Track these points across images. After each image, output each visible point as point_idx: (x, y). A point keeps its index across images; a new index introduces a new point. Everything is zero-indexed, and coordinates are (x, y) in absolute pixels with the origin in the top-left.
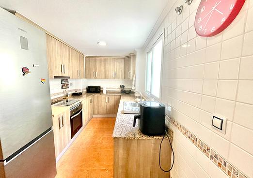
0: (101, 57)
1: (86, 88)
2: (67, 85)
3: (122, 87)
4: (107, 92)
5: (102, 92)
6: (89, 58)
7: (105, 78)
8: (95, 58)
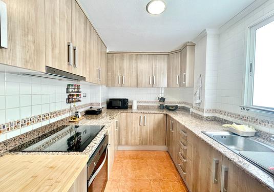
0: (131, 54)
1: (106, 101)
2: (78, 95)
3: (162, 100)
4: (138, 107)
5: (131, 107)
6: (113, 54)
7: (137, 85)
8: (122, 54)
